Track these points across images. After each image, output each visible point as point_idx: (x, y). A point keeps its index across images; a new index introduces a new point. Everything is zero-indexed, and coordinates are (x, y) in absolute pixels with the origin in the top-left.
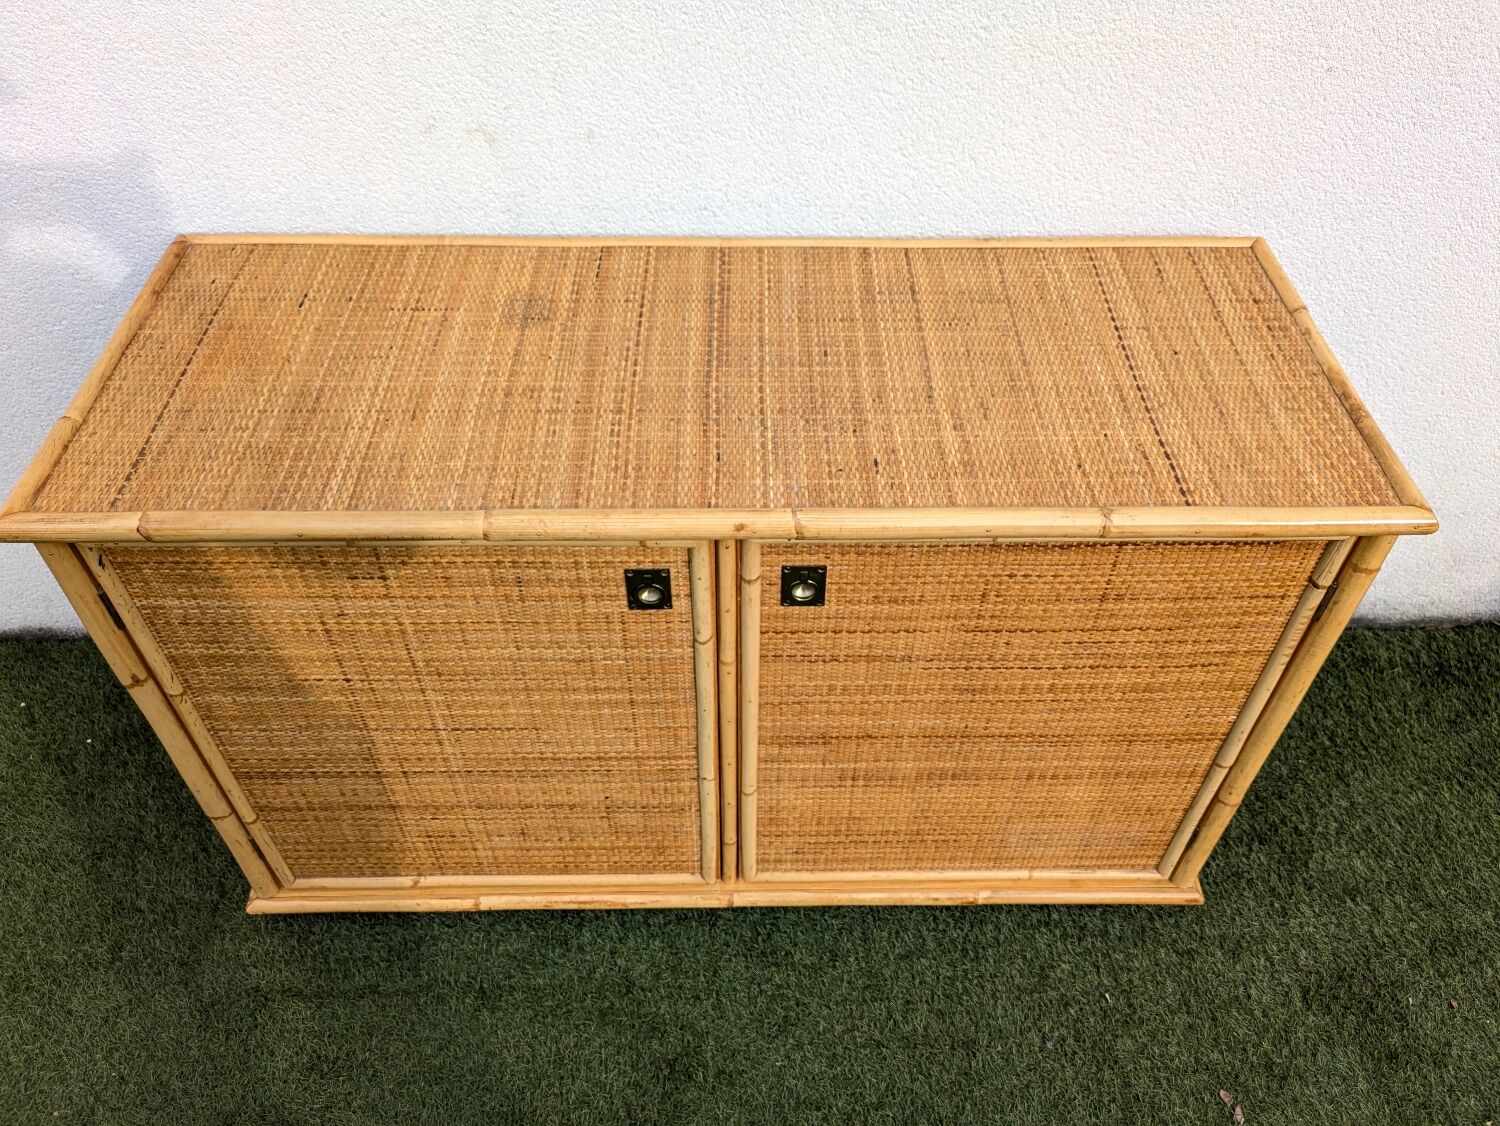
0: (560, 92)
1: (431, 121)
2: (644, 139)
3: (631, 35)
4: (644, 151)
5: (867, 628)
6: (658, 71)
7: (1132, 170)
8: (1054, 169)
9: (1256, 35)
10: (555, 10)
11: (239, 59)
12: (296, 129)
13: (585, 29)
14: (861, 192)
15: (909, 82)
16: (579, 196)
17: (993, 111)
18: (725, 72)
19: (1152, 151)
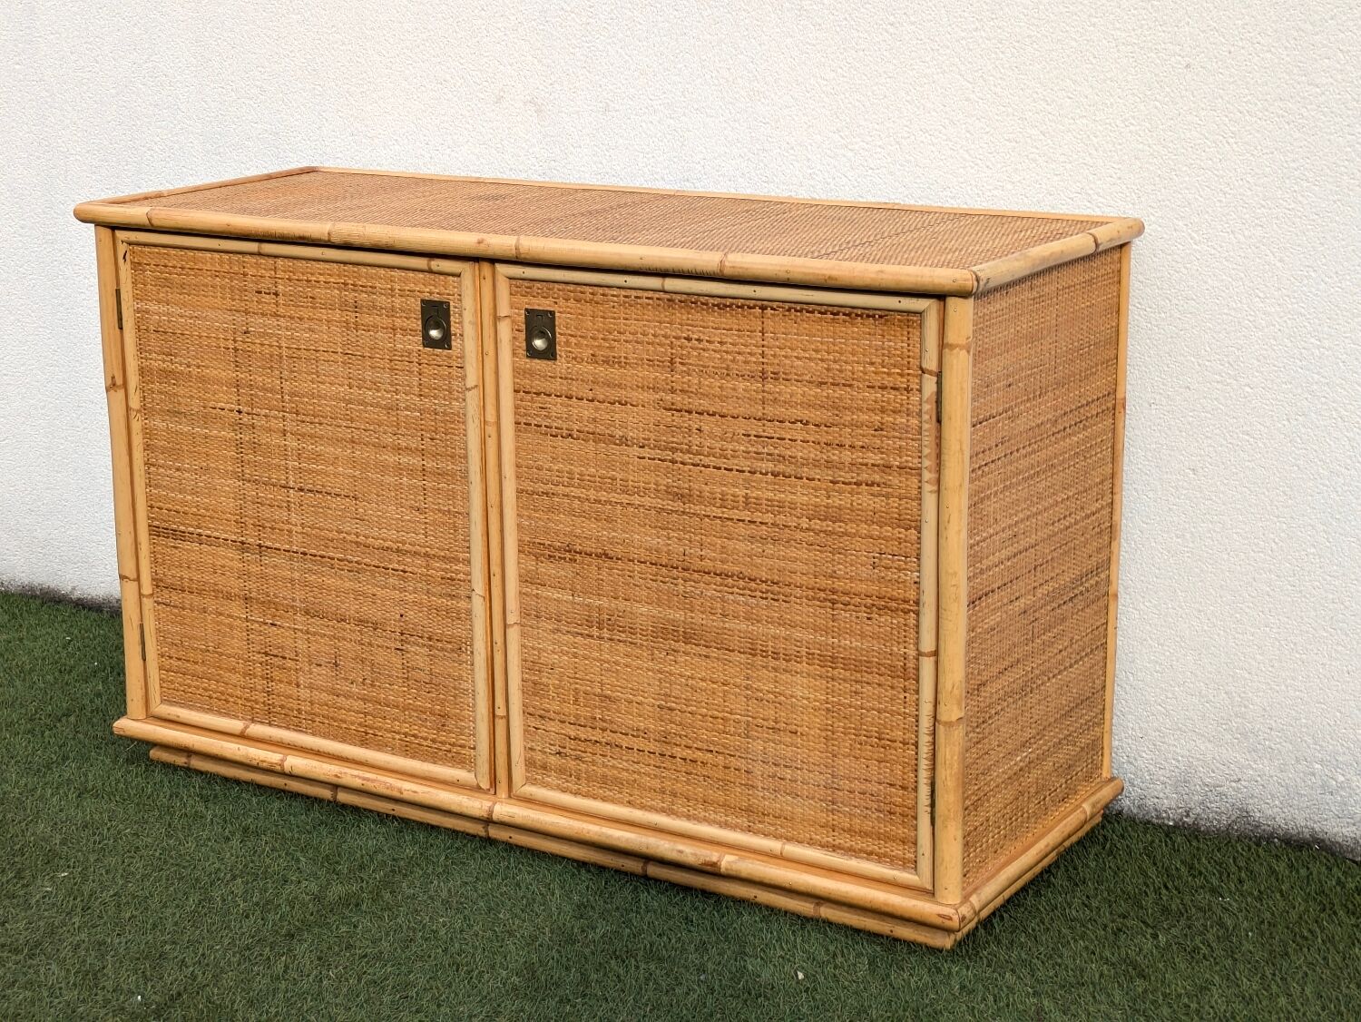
0: (589, 72)
1: (502, 94)
2: (645, 113)
3: (639, 26)
4: (644, 124)
5: (590, 395)
6: (656, 56)
7: (1035, 160)
8: (967, 156)
9: (1113, 32)
10: (590, 7)
11: (391, 40)
12: (415, 98)
13: (609, 21)
14: (809, 171)
15: (839, 70)
16: (595, 163)
17: (909, 98)
18: (704, 57)
19: (1049, 141)
